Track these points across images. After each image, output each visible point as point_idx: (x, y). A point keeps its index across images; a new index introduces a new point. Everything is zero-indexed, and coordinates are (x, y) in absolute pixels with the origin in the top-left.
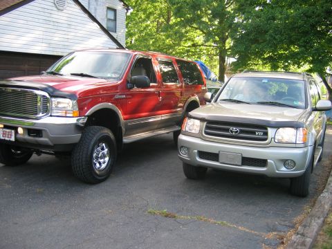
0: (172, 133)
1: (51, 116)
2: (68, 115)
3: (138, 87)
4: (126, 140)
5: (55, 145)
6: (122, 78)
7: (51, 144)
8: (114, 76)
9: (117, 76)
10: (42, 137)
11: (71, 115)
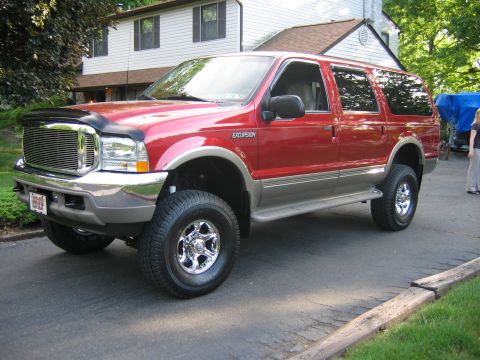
0: (369, 202)
1: (102, 171)
2: (130, 169)
3: (283, 116)
4: (261, 216)
5: (107, 224)
6: (252, 100)
7: (99, 221)
8: (237, 97)
9: (243, 97)
10: (83, 209)
11: (135, 170)
